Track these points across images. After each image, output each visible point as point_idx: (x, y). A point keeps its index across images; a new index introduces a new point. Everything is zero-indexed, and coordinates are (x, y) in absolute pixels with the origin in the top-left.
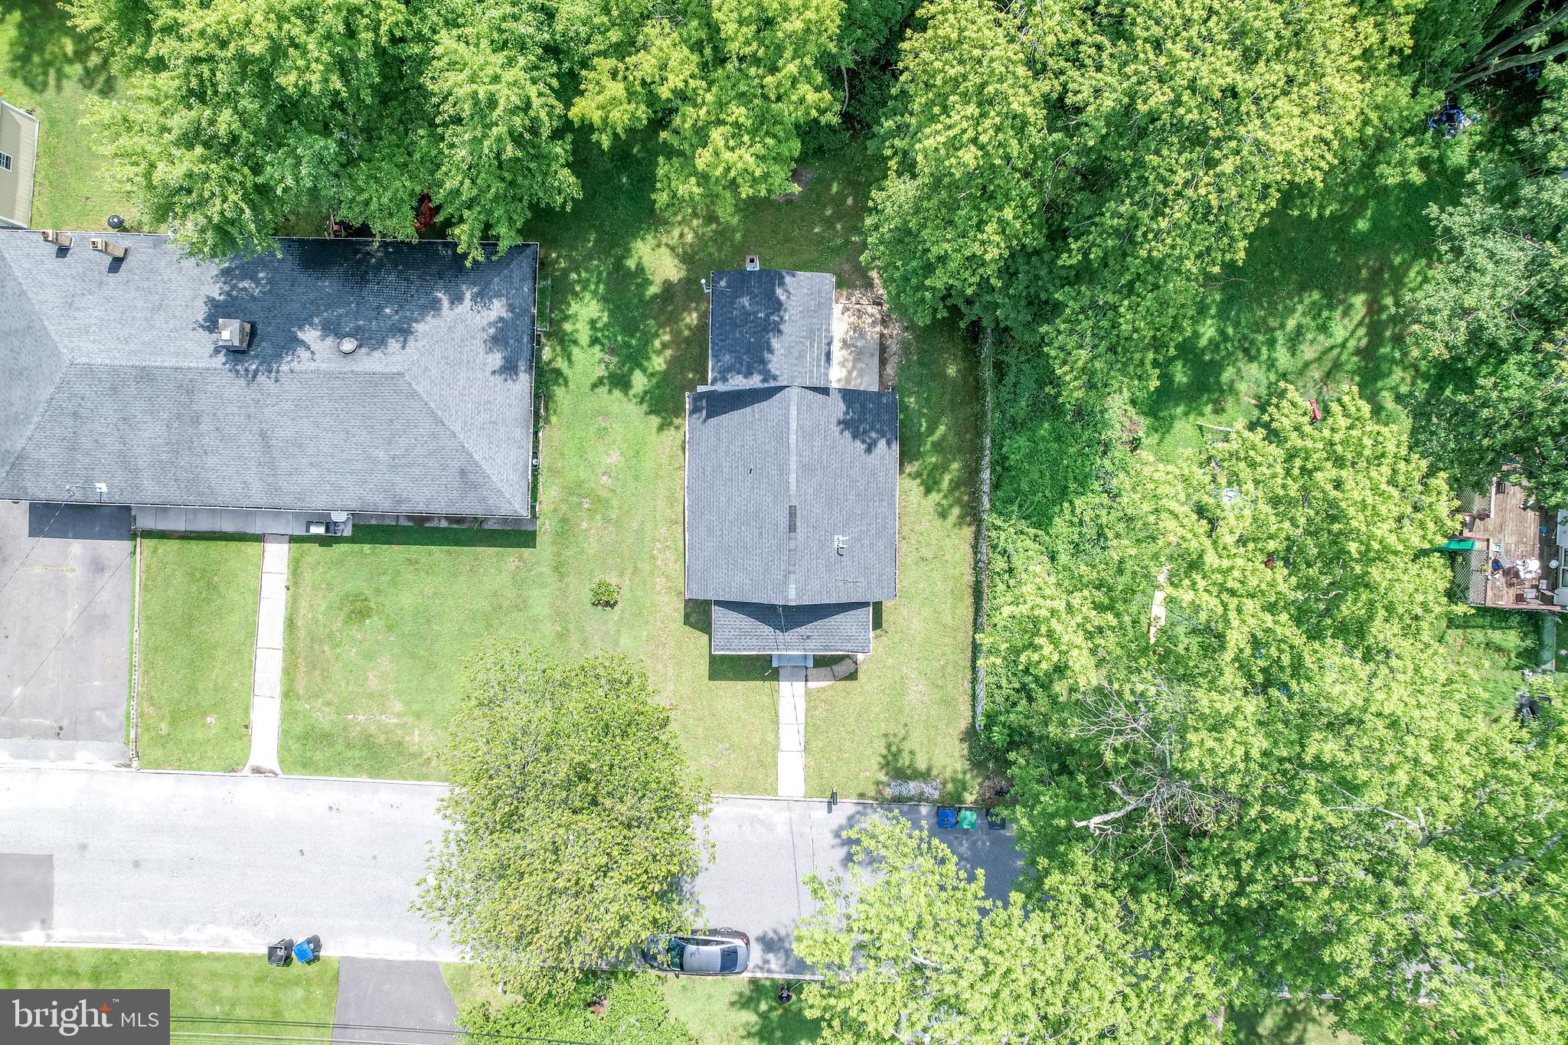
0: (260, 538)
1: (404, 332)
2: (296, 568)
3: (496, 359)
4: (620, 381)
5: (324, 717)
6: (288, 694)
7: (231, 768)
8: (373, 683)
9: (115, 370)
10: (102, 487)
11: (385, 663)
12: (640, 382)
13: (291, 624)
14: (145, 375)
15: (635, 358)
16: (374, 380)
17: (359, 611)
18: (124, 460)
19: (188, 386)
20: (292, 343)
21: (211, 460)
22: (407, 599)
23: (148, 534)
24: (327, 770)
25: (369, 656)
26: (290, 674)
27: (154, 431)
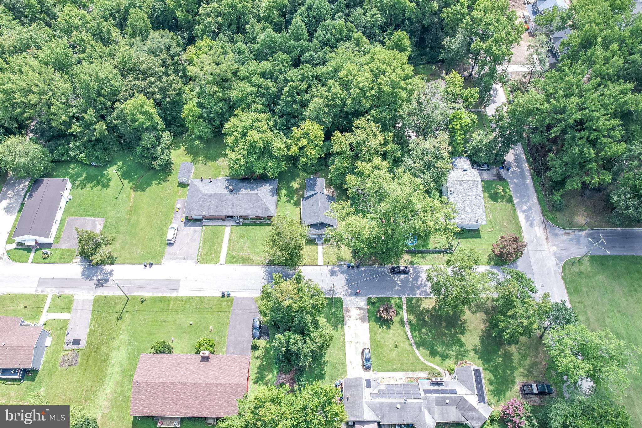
0: (225, 226)
1: (257, 189)
2: (232, 231)
3: (271, 193)
4: (289, 201)
5: (235, 254)
6: (228, 250)
7: (216, 264)
8: (244, 248)
9: (211, 194)
10: (204, 213)
11: (247, 245)
12: (292, 201)
13: (230, 239)
14: (215, 195)
15: (292, 198)
16: (252, 195)
17: (243, 236)
18: (209, 209)
19: (222, 196)
20: (240, 190)
21: (223, 208)
22: (252, 234)
23: (205, 226)
24: (234, 263)
25: (244, 243)
26: (229, 247)
27: (215, 203)
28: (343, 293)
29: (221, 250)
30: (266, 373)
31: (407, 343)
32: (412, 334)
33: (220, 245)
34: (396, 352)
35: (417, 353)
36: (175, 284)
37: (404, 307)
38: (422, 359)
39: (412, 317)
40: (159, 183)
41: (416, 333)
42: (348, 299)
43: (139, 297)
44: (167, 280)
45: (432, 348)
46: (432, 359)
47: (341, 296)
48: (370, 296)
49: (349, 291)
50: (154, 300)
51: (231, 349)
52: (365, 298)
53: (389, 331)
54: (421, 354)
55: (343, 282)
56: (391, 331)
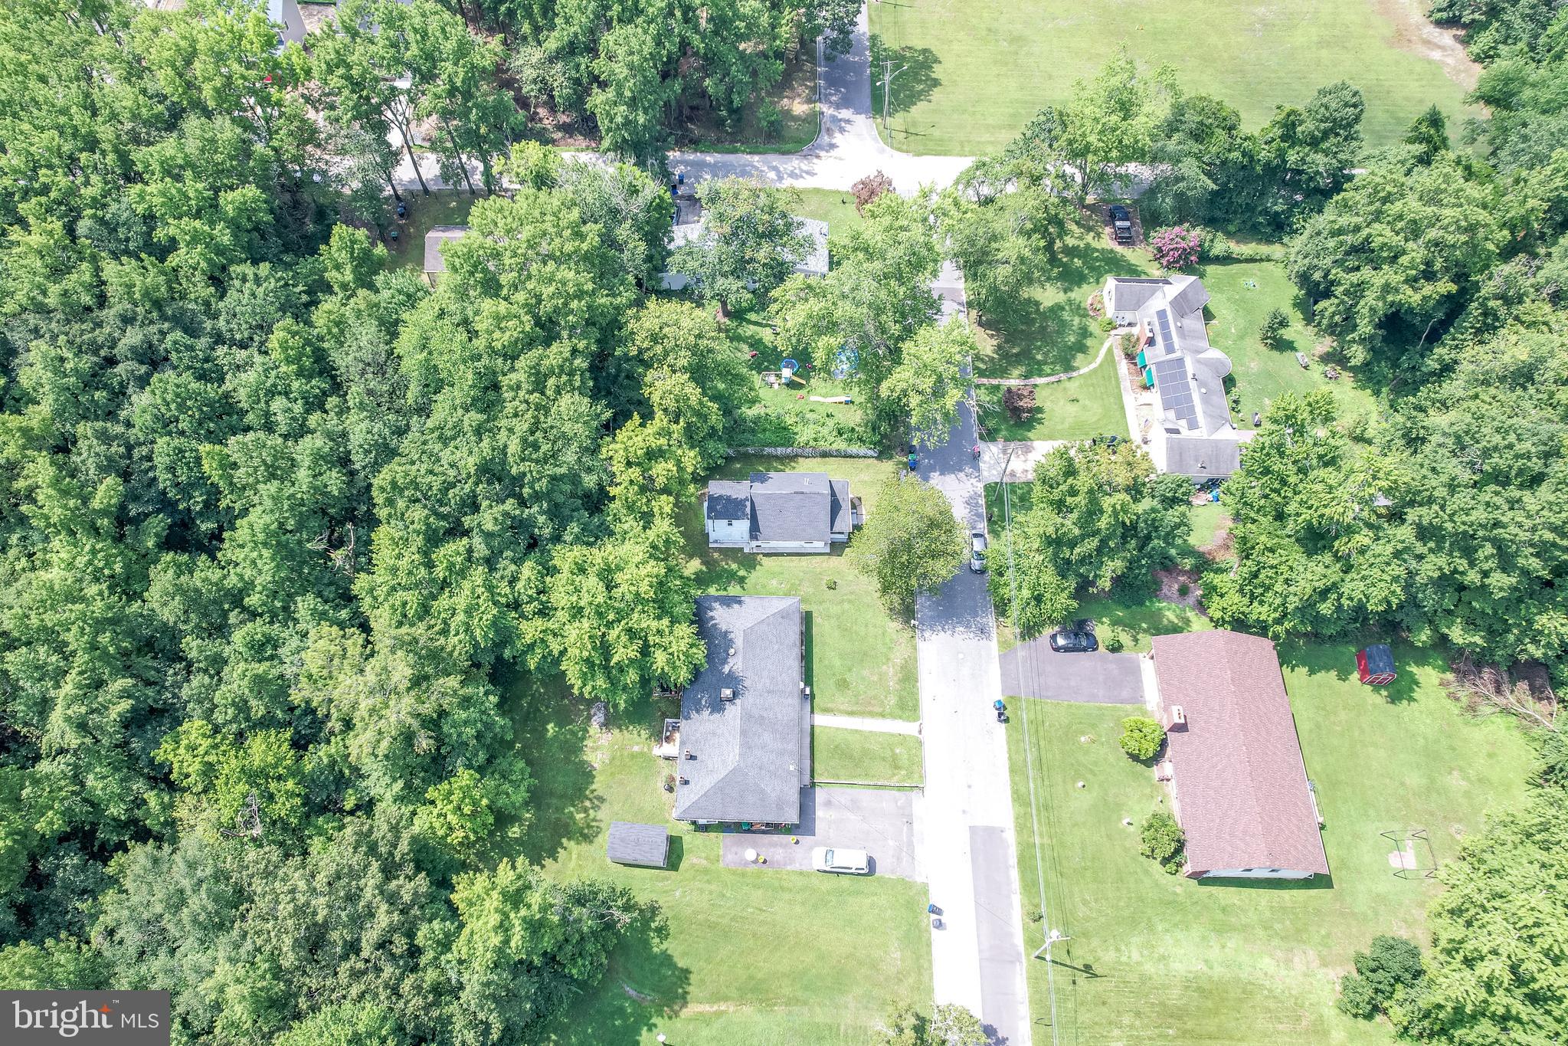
0: (812, 727)
1: (727, 632)
2: (826, 711)
3: (736, 606)
4: (743, 580)
5: (893, 700)
6: (883, 715)
7: (920, 743)
8: (875, 678)
10: (792, 768)
11: (865, 673)
13: (851, 713)
14: (744, 733)
15: (734, 574)
16: (746, 640)
17: (843, 684)
18: (781, 753)
19: (747, 717)
20: (733, 673)
21: (779, 716)
22: (837, 662)
23: (812, 776)
24: (917, 700)
25: (863, 679)
26: (872, 714)
27: (767, 737)
28: (974, 481)
29: (882, 734)
30: (1165, 622)
31: (1067, 384)
32: (1048, 375)
33: (866, 736)
34: (1087, 402)
35: (1082, 371)
36: (983, 839)
37: (995, 382)
38: (1099, 360)
39: (1016, 372)
41: (1047, 369)
42: (985, 474)
43: (1025, 929)
44: (974, 861)
45: (1071, 348)
46: (1091, 351)
47: (981, 485)
48: (976, 435)
49: (968, 470)
50: (1030, 885)
51: (1125, 694)
52: (981, 446)
53: (1046, 409)
54: (1085, 366)
55: (950, 479)
56: (1047, 406)
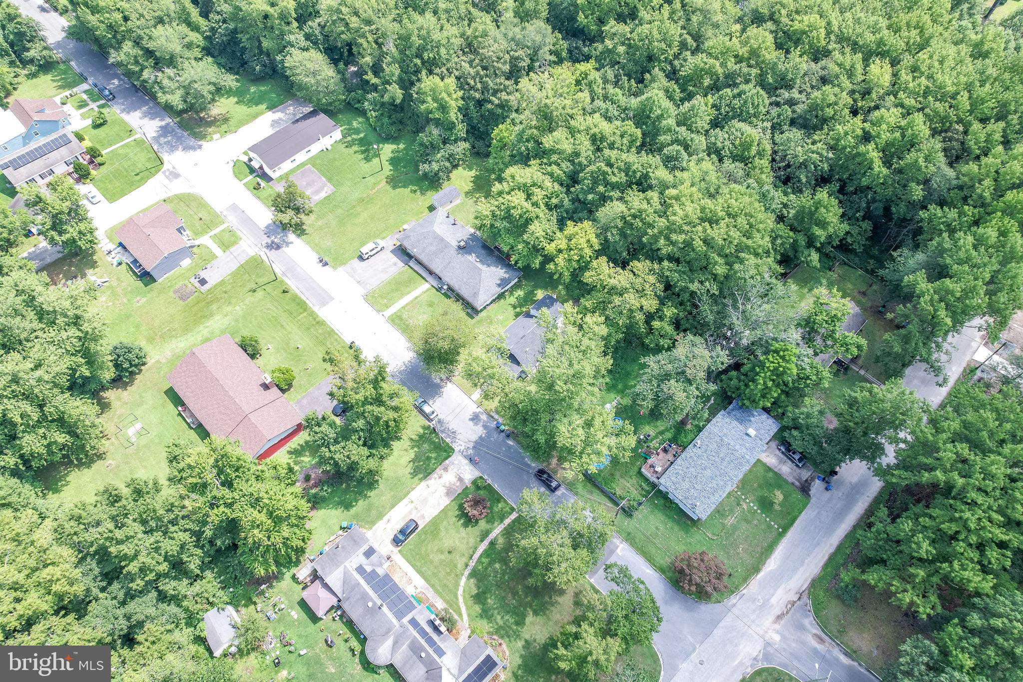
0: (426, 281)
1: (489, 266)
2: (428, 290)
3: (499, 282)
4: (515, 307)
5: (404, 316)
6: (403, 308)
7: (378, 311)
9: (438, 235)
10: (415, 250)
12: (518, 310)
13: (416, 298)
14: (442, 240)
15: (521, 306)
16: (477, 267)
17: (431, 305)
18: (423, 249)
19: (447, 245)
20: (470, 253)
23: (409, 265)
24: (395, 325)
25: (424, 313)
26: (407, 305)
27: (433, 248)
28: (462, 448)
29: (397, 301)
30: (307, 454)
31: (464, 560)
32: (481, 556)
33: (403, 295)
34: (443, 557)
35: (463, 580)
36: (325, 299)
37: (507, 521)
38: (460, 591)
39: (501, 541)
40: (415, 191)
41: (485, 560)
42: (460, 458)
43: (287, 284)
44: (323, 290)
45: (484, 593)
46: (470, 602)
47: (457, 449)
48: (486, 477)
49: (470, 452)
50: (295, 298)
51: (305, 401)
52: (477, 473)
53: (462, 529)
54: (465, 585)
55: (474, 437)
56: (463, 532)
